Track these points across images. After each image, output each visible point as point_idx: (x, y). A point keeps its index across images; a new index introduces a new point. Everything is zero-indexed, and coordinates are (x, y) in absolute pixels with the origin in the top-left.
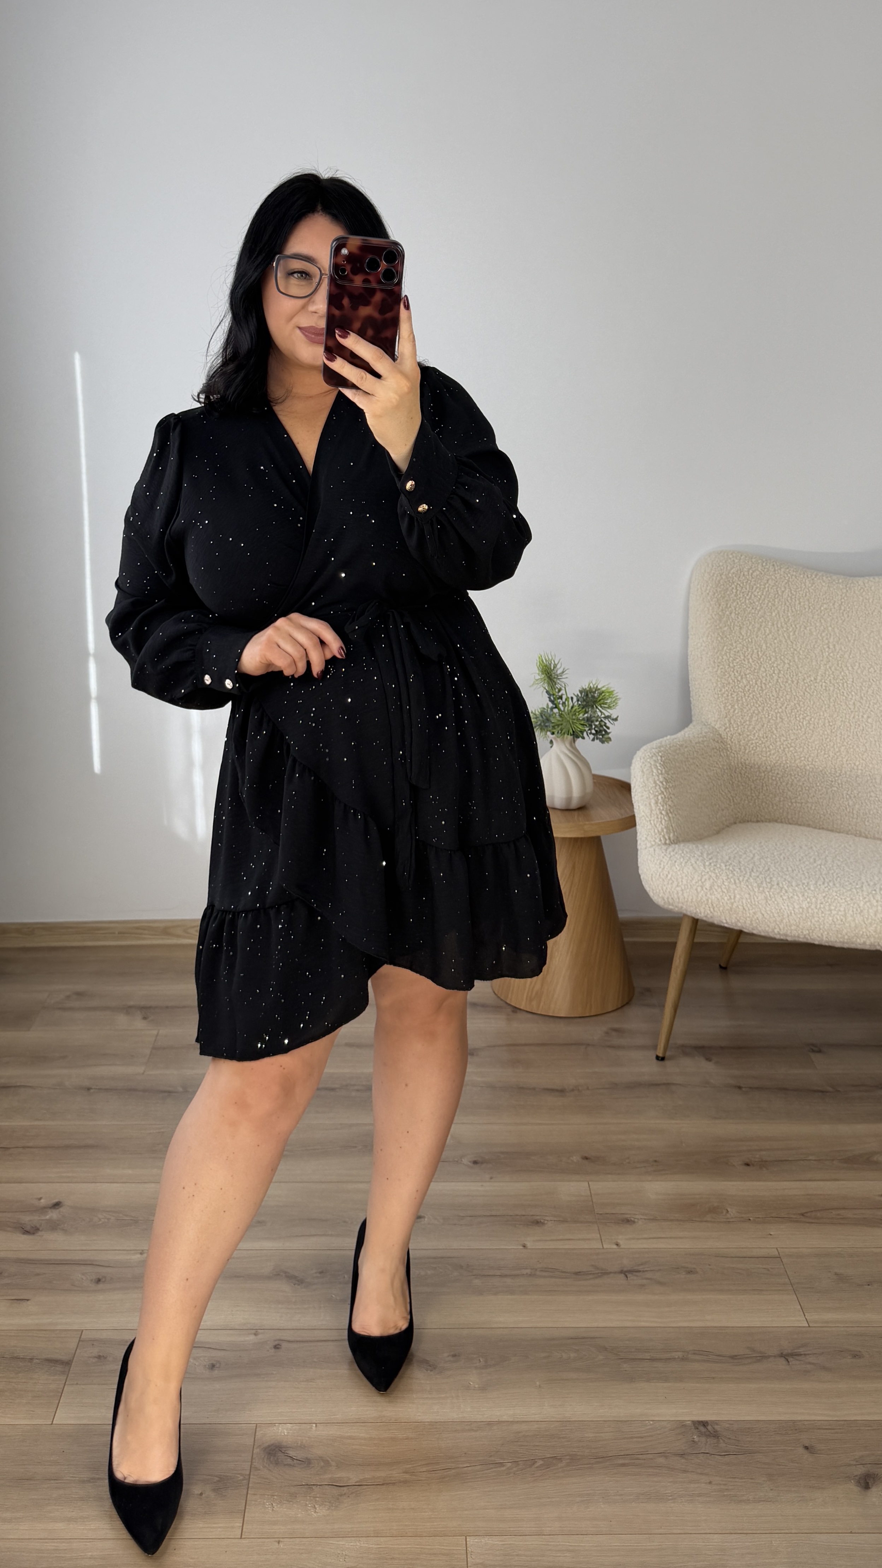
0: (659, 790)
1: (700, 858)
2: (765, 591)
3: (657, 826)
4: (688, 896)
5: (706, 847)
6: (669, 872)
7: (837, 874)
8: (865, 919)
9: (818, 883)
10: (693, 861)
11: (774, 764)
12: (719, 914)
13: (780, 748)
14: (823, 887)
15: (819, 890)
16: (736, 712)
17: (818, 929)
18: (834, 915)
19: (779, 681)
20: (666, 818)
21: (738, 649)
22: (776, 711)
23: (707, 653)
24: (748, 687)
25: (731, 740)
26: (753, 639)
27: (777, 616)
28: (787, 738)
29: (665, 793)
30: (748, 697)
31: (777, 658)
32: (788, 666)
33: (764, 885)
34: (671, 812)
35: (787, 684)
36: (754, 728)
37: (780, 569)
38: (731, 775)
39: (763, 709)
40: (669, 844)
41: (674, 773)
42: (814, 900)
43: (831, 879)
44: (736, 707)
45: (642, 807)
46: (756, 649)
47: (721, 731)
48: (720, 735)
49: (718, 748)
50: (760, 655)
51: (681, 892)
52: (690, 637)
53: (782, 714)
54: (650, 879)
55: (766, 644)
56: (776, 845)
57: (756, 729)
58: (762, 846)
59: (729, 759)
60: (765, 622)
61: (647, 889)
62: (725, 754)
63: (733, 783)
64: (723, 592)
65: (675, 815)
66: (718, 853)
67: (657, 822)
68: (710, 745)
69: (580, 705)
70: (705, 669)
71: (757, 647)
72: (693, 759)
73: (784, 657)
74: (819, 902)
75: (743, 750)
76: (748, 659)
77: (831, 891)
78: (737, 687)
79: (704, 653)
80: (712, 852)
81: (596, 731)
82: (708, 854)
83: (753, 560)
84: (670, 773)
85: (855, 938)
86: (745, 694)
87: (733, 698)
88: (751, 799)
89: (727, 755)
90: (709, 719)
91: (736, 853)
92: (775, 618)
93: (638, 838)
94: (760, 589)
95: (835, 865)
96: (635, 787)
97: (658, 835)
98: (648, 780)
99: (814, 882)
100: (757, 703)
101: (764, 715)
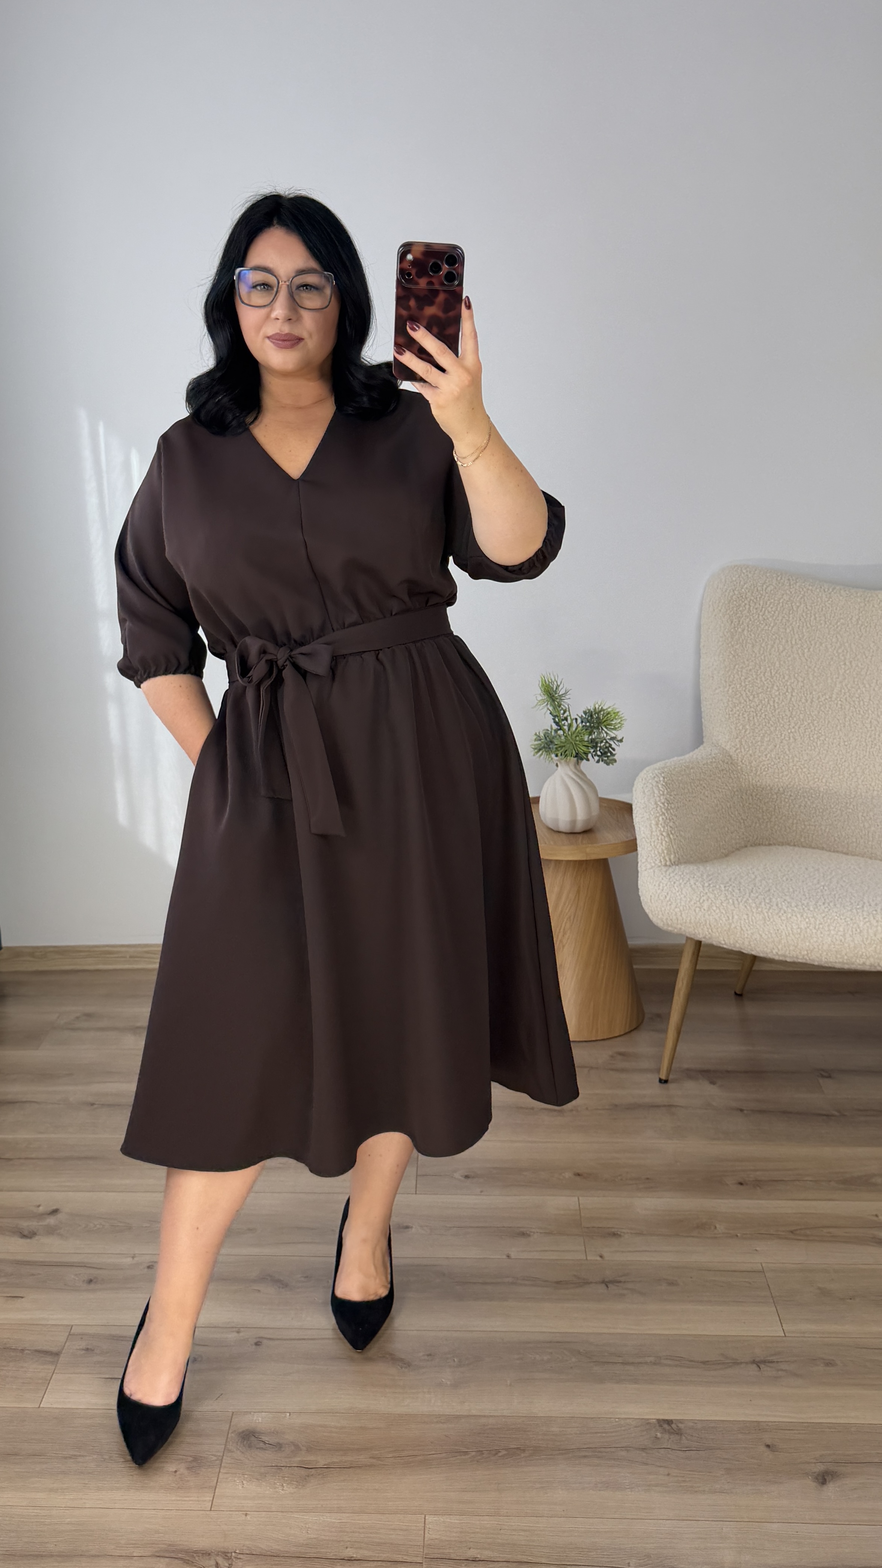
0: (660, 811)
1: (700, 879)
2: (779, 607)
3: (658, 847)
4: (687, 917)
5: (708, 868)
6: (668, 894)
7: (839, 895)
8: (865, 939)
9: (818, 905)
10: (692, 882)
11: (787, 786)
12: (717, 934)
13: (793, 769)
14: (823, 907)
15: (819, 910)
16: (747, 733)
17: (816, 950)
18: (833, 936)
19: (793, 699)
20: (666, 839)
21: (751, 667)
22: (789, 731)
23: (718, 673)
24: (760, 706)
25: (741, 761)
26: (766, 658)
27: (792, 633)
28: (800, 759)
29: (666, 814)
30: (760, 716)
31: (789, 676)
32: (802, 685)
33: (763, 905)
34: (672, 833)
35: (801, 704)
36: (766, 749)
37: (796, 583)
38: (742, 798)
39: (776, 730)
40: (670, 866)
41: (678, 795)
42: (812, 920)
43: (832, 899)
44: (748, 727)
45: (643, 829)
46: (769, 667)
47: (732, 752)
48: (731, 756)
49: (728, 769)
50: (773, 673)
51: (680, 914)
52: (701, 655)
53: (795, 735)
54: (649, 901)
55: (780, 662)
56: (782, 867)
57: (768, 750)
58: (766, 868)
59: (740, 781)
60: (779, 639)
61: (647, 911)
62: (736, 776)
63: (743, 806)
64: (735, 609)
65: (677, 836)
66: (719, 874)
67: (657, 844)
68: (719, 766)
69: (584, 726)
70: (716, 689)
71: (770, 665)
72: (699, 780)
73: (798, 675)
74: (818, 922)
75: (754, 772)
76: (761, 678)
77: (831, 911)
78: (748, 707)
79: (715, 672)
80: (712, 874)
81: (601, 752)
82: (708, 876)
83: (768, 575)
84: (672, 794)
85: (855, 958)
86: (757, 715)
87: (744, 718)
88: (763, 822)
89: (738, 777)
90: (719, 740)
91: (738, 875)
92: (789, 634)
93: (639, 860)
94: (774, 605)
95: (839, 885)
96: (636, 808)
97: (658, 856)
98: (649, 800)
99: (814, 902)
100: (769, 723)
101: (777, 735)
